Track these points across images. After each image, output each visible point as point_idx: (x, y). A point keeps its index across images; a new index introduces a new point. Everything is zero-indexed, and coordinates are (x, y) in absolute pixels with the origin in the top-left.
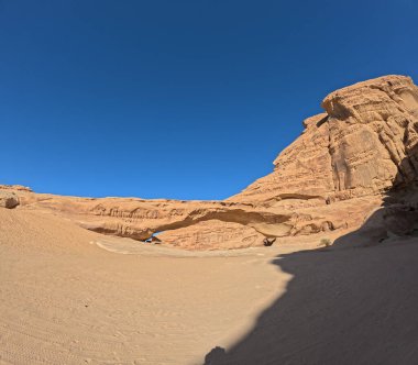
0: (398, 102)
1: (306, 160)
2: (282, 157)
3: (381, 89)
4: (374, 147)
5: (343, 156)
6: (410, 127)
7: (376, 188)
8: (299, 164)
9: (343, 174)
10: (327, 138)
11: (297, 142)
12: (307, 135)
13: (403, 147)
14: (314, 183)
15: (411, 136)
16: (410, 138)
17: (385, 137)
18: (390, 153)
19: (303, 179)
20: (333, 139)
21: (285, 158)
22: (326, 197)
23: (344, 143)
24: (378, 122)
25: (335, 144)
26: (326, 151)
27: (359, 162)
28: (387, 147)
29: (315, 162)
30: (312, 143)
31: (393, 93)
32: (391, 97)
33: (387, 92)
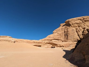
0: (84, 23)
1: (59, 33)
2: (55, 31)
3: (81, 20)
4: (74, 33)
5: (67, 33)
6: (85, 29)
7: (73, 40)
8: (58, 33)
9: (66, 37)
10: (64, 29)
11: (58, 29)
12: (60, 28)
13: (82, 33)
14: (60, 37)
15: (85, 31)
16: (84, 32)
17: (78, 31)
18: (78, 34)
19: (58, 36)
20: (66, 29)
21: (55, 32)
22: (62, 40)
23: (68, 31)
24: (77, 27)
25: (66, 31)
26: (64, 32)
27: (70, 35)
28: (77, 33)
29: (61, 34)
30: (61, 30)
31: (84, 21)
32: (83, 22)
33: (82, 21)
